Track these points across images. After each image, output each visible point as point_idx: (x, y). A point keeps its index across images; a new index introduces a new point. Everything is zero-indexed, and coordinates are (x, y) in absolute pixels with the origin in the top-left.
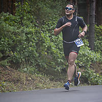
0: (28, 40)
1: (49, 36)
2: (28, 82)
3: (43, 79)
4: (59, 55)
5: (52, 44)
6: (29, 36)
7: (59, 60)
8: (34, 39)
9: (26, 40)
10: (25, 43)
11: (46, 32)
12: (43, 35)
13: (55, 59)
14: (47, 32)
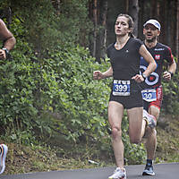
0: (18, 85)
1: (57, 79)
2: (17, 159)
3: (44, 154)
4: (74, 112)
5: (62, 92)
6: (21, 78)
7: (74, 121)
8: (30, 83)
9: (15, 85)
10: (15, 90)
11: (50, 71)
12: (45, 76)
13: (66, 119)
14: (53, 71)
